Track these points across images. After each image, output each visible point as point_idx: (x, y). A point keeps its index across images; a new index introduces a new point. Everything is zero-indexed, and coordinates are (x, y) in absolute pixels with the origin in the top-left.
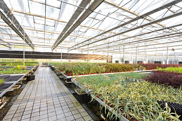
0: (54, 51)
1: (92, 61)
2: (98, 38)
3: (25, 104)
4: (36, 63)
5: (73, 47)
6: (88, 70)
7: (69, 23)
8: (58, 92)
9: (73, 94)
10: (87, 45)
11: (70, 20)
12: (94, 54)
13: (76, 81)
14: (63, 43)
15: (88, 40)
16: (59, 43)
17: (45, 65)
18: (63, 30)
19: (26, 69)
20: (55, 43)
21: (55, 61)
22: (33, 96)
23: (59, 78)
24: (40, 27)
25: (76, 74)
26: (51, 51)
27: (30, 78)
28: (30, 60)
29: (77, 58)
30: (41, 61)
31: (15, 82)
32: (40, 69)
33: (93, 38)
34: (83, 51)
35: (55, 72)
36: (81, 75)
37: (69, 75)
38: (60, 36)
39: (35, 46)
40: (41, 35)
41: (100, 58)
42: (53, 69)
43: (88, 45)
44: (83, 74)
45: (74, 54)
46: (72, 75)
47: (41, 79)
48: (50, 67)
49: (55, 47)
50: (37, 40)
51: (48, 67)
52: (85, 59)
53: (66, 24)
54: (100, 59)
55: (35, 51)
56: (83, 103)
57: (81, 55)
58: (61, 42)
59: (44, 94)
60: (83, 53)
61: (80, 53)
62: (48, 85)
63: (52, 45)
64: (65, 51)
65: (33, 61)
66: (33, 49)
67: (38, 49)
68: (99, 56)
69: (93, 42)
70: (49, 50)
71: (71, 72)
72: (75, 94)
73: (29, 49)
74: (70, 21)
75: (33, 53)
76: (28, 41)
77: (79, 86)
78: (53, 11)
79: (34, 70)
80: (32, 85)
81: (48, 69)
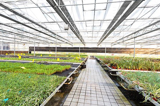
0: (99, 47)
1: (139, 56)
2: (149, 29)
3: (82, 85)
4: (86, 56)
5: (116, 41)
6: (136, 65)
7: (114, 20)
8: (104, 82)
9: (119, 87)
10: (133, 38)
11: (115, 17)
12: (143, 47)
13: (123, 75)
14: (107, 39)
15: (135, 33)
16: (104, 39)
17: (92, 57)
18: (108, 27)
19: (81, 60)
20: (100, 40)
21: (100, 55)
22: (85, 80)
23: (104, 70)
24: (90, 29)
25: (121, 68)
27: (83, 67)
28: (83, 54)
29: (121, 52)
30: (89, 54)
31: (76, 68)
32: (89, 61)
33: (142, 29)
34: (127, 45)
35: (101, 64)
36: (127, 69)
37: (114, 68)
38: (105, 33)
39: (86, 43)
40: (90, 34)
41: (151, 52)
42: (98, 61)
43: (135, 38)
44: (129, 69)
45: (118, 49)
46: (117, 68)
47: (90, 69)
48: (96, 59)
49: (100, 43)
50: (87, 38)
51: (95, 59)
52: (130, 53)
53: (111, 21)
54: (151, 53)
55: (86, 47)
56: (130, 100)
57: (125, 49)
58: (105, 38)
59: (93, 81)
60: (128, 47)
61: (124, 47)
62: (95, 74)
63: (98, 41)
64: (109, 46)
65: (84, 54)
66: (85, 45)
67: (87, 46)
68: (150, 50)
69: (141, 34)
70: (95, 46)
71: (116, 65)
72: (120, 88)
73: (82, 46)
74: (114, 18)
75: (85, 48)
76: (82, 40)
77: (126, 81)
78: (100, 13)
79: (85, 61)
80: (84, 72)
81: (94, 61)
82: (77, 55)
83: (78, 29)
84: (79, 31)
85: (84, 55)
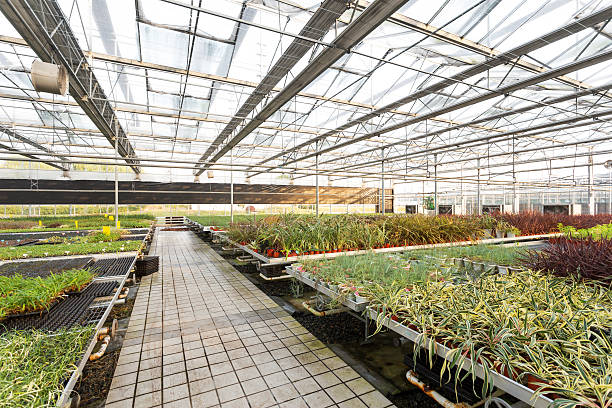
0: (204, 179)
1: (329, 209)
2: (350, 132)
3: (158, 344)
4: (148, 217)
5: (263, 162)
7: (260, 87)
9: (294, 316)
10: (312, 155)
11: (267, 78)
12: (334, 184)
14: (235, 150)
15: (316, 140)
16: (222, 153)
17: (175, 224)
18: (240, 111)
20: (209, 152)
21: (204, 212)
26: (191, 179)
28: (126, 210)
29: (277, 200)
30: (161, 211)
31: (124, 278)
32: (160, 237)
33: (333, 132)
34: (295, 176)
36: (309, 253)
38: (226, 129)
39: (142, 163)
40: (164, 128)
41: (352, 197)
43: (317, 155)
44: (315, 253)
45: (268, 187)
47: (177, 271)
48: (192, 229)
49: (207, 165)
50: (150, 143)
51: (186, 230)
52: (303, 202)
53: (251, 91)
54: (352, 200)
55: (143, 178)
57: (291, 188)
58: (229, 147)
60: (296, 183)
61: (286, 182)
63: (197, 159)
64: (240, 178)
65: (134, 213)
66: (137, 172)
67: (149, 175)
68: (350, 193)
69: (332, 145)
70: (186, 176)
72: (300, 317)
73: (126, 174)
74: (264, 81)
75: (139, 184)
76: (125, 151)
78: (210, 51)
80: (157, 288)
81: (184, 238)
82: (100, 220)
83: (106, 93)
84: (112, 104)
85: (135, 217)
